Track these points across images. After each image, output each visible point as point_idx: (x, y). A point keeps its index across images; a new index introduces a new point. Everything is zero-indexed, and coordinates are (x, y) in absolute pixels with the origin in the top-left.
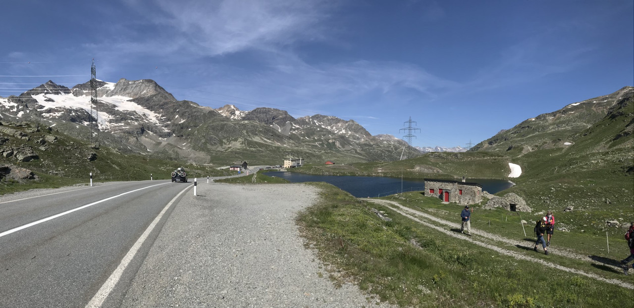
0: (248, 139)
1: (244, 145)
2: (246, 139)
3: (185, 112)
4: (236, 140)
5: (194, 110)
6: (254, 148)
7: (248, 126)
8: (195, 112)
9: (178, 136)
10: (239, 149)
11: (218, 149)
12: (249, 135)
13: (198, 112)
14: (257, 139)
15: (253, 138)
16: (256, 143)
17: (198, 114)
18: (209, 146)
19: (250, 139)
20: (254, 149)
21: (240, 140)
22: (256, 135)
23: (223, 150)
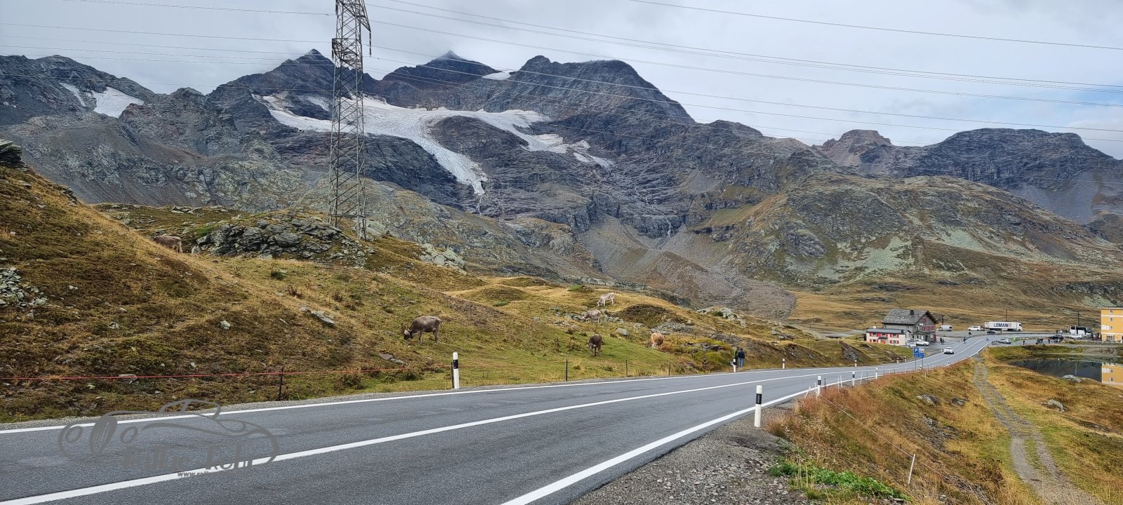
0: (926, 238)
1: (911, 260)
2: (918, 241)
3: (720, 158)
4: (882, 243)
5: (746, 151)
6: (949, 269)
7: (925, 194)
8: (750, 155)
9: (697, 232)
10: (891, 275)
11: (821, 274)
12: (930, 227)
13: (758, 156)
14: (959, 239)
15: (944, 236)
16: (956, 252)
17: (759, 162)
18: (792, 266)
19: (933, 239)
20: (947, 274)
21: (896, 242)
22: (958, 224)
23: (836, 277)
